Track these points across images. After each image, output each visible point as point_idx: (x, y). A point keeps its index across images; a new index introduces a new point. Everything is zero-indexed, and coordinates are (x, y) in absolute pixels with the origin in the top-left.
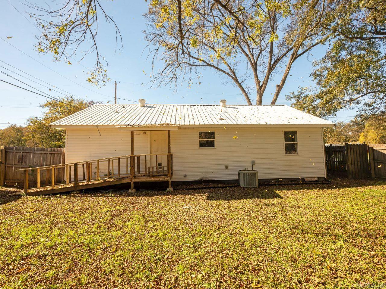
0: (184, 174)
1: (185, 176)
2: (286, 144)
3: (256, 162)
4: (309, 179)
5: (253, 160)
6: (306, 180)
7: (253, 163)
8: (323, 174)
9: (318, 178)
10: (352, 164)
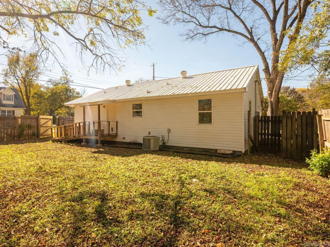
0: (123, 137)
1: (124, 138)
2: (200, 113)
3: (171, 130)
4: (223, 152)
5: (169, 128)
6: (218, 152)
7: (169, 131)
8: (241, 147)
9: (233, 151)
10: (287, 138)
